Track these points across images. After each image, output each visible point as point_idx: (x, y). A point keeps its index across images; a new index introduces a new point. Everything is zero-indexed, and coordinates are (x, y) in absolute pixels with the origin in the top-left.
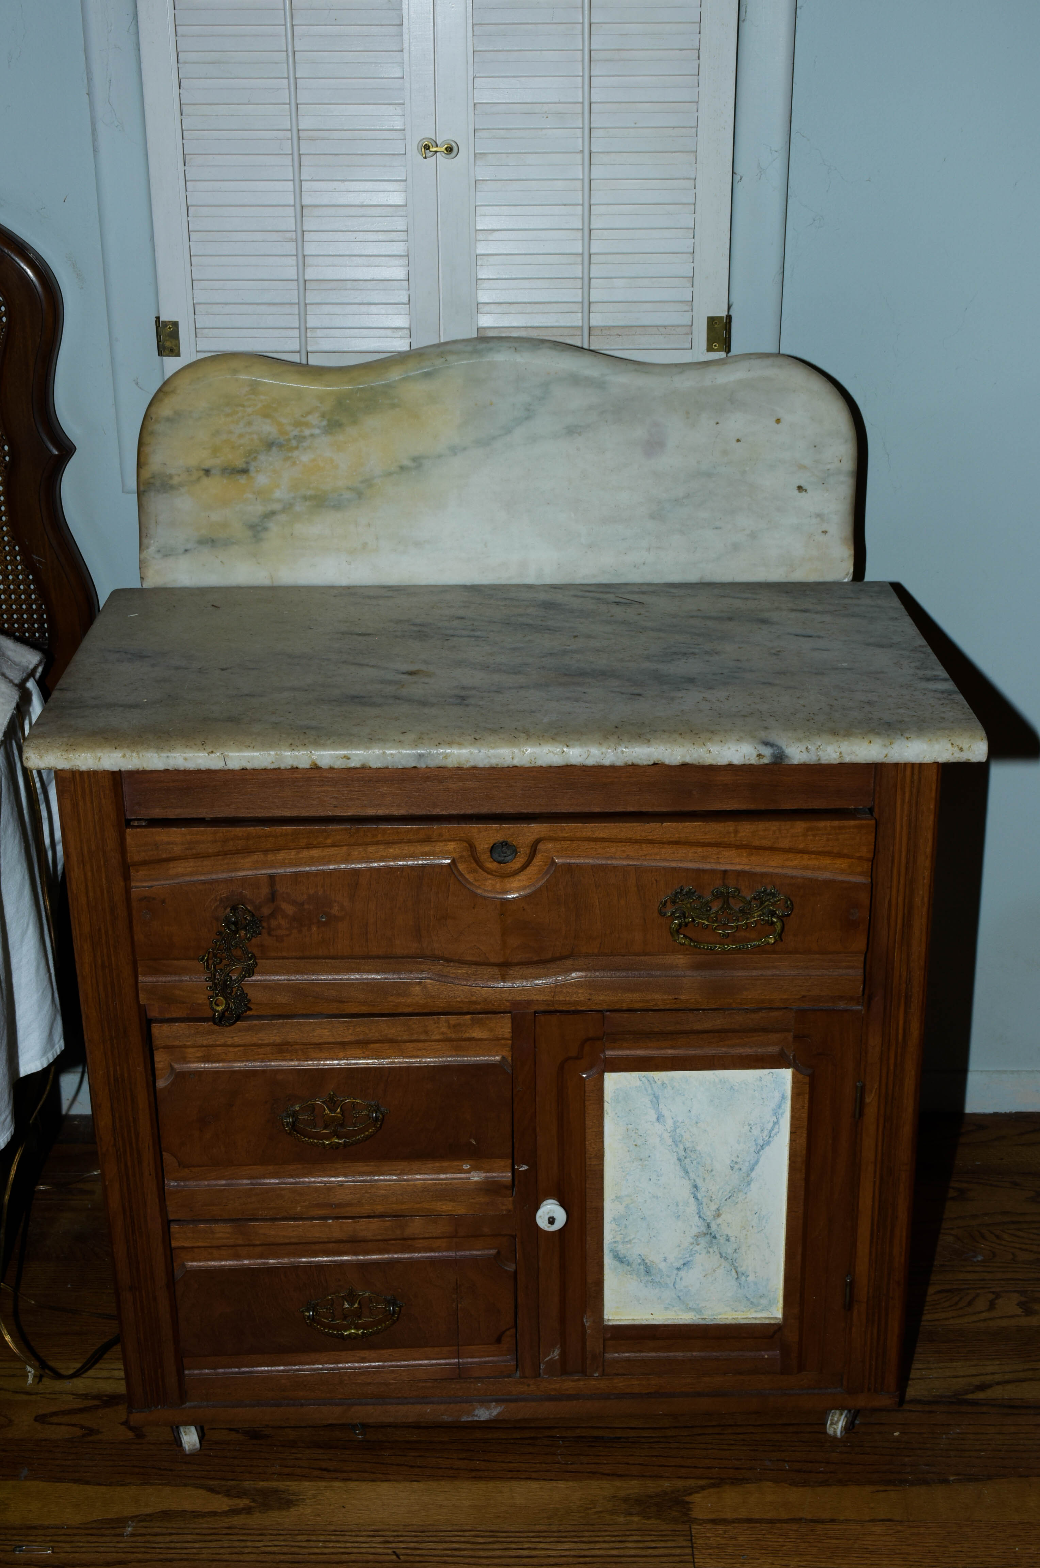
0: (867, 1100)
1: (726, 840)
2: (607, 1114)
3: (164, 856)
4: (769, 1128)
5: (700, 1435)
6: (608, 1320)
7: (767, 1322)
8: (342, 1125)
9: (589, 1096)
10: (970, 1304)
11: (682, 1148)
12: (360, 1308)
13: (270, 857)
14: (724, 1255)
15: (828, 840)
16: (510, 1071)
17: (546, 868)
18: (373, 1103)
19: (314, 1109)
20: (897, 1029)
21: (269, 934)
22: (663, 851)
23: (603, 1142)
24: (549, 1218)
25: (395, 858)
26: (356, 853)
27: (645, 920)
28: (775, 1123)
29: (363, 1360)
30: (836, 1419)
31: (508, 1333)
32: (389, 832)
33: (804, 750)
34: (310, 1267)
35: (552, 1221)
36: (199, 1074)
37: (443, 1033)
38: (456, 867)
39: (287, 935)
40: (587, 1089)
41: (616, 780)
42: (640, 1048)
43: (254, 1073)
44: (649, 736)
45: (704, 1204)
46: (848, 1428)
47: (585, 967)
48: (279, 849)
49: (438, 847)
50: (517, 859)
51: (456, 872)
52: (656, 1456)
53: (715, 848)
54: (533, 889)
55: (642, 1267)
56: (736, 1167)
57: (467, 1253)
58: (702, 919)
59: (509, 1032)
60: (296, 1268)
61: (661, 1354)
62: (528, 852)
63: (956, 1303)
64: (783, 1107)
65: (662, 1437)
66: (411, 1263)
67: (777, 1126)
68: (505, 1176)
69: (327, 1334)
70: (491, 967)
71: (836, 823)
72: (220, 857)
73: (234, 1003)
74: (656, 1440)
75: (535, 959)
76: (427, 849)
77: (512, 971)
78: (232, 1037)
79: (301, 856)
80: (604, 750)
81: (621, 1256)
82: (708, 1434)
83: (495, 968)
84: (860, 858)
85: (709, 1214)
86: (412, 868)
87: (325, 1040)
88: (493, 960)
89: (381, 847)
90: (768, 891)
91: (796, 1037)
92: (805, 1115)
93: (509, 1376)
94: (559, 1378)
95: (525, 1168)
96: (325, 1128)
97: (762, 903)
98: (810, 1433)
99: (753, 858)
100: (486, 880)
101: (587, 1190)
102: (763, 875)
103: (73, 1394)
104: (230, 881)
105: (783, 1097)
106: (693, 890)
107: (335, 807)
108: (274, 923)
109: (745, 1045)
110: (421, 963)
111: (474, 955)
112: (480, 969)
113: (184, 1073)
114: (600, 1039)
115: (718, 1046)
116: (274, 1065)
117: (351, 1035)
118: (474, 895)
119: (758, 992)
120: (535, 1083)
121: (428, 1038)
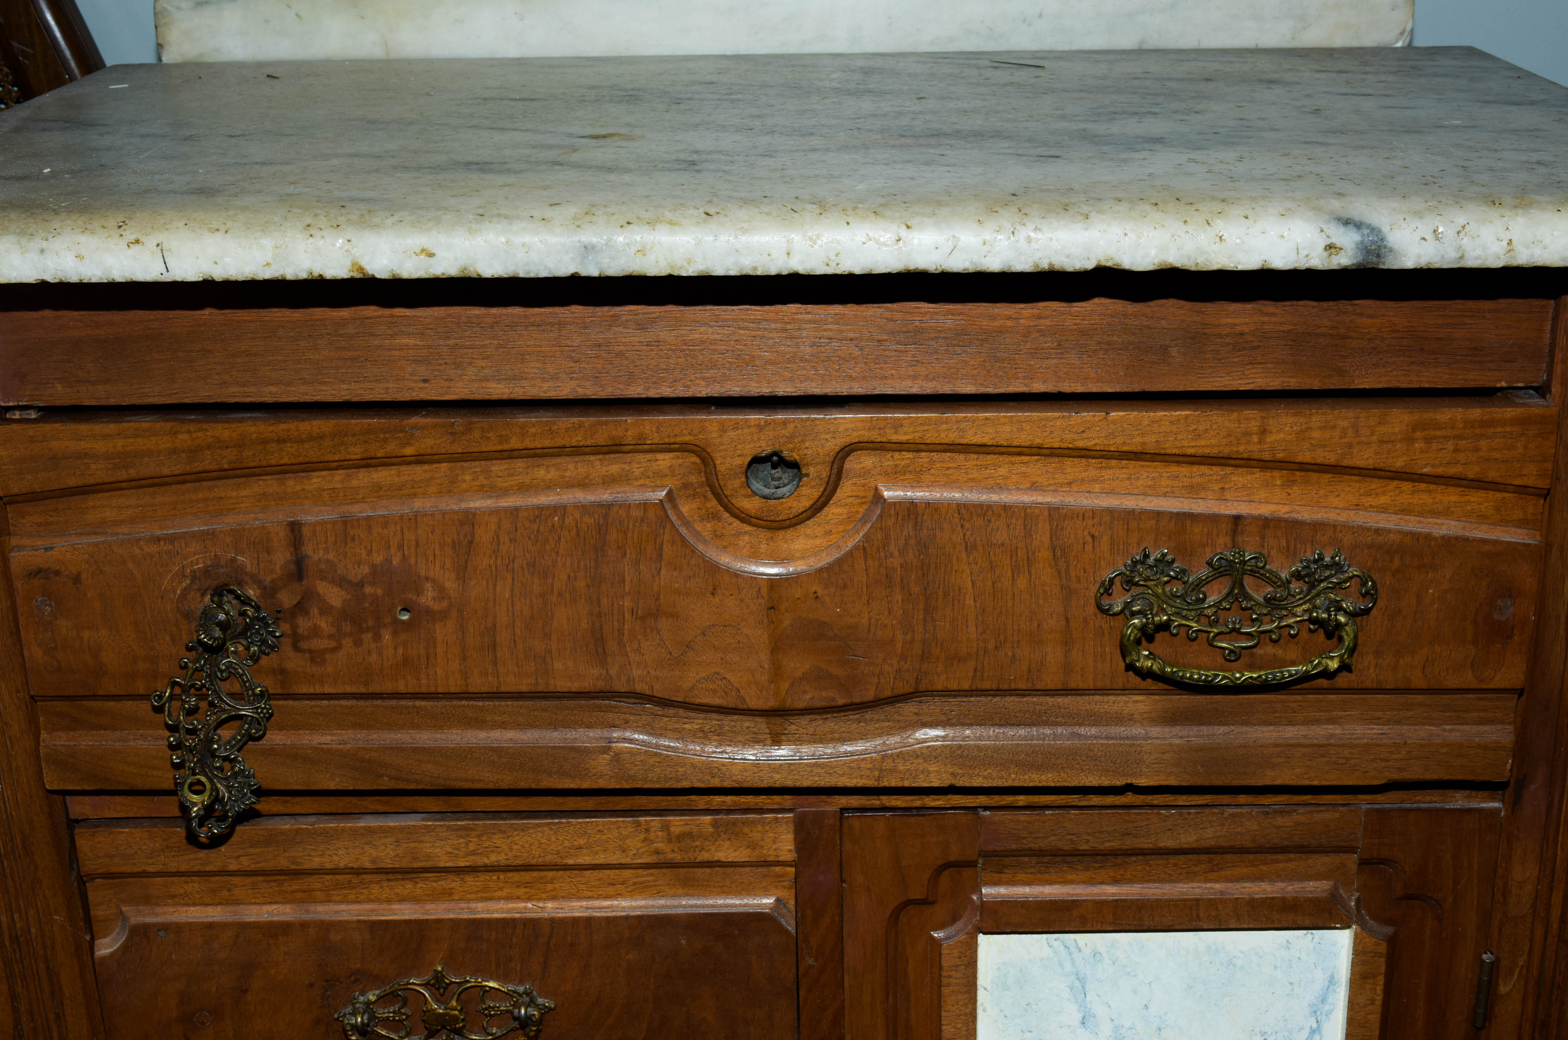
0: (1503, 989)
1: (1241, 448)
2: (984, 1010)
3: (72, 482)
9: (950, 977)
13: (292, 484)
15: (1456, 451)
16: (791, 929)
17: (862, 510)
18: (521, 989)
19: (406, 1000)
21: (296, 648)
22: (1107, 474)
25: (549, 486)
26: (468, 478)
27: (1067, 620)
28: (1313, 1032)
32: (533, 430)
33: (1429, 236)
36: (177, 928)
37: (657, 852)
38: (675, 507)
39: (334, 650)
40: (945, 963)
41: (1009, 323)
42: (1051, 883)
43: (284, 928)
44: (1085, 209)
47: (944, 718)
48: (308, 467)
49: (638, 464)
50: (804, 491)
51: (673, 518)
53: (1216, 469)
54: (837, 555)
58: (1187, 619)
59: (790, 851)
62: (825, 475)
64: (1330, 1000)
67: (1317, 1037)
70: (750, 718)
71: (1476, 413)
72: (189, 485)
73: (228, 787)
75: (841, 701)
76: (614, 469)
77: (794, 727)
78: (238, 857)
79: (355, 483)
80: (988, 236)
83: (759, 719)
84: (1522, 490)
86: (584, 509)
87: (422, 864)
88: (753, 704)
89: (520, 464)
90: (1327, 559)
91: (1363, 863)
92: (1375, 1018)
96: (428, 1037)
97: (1312, 586)
99: (1296, 490)
100: (738, 534)
102: (1317, 526)
104: (211, 535)
105: (1332, 981)
106: (1169, 558)
107: (425, 381)
108: (303, 624)
109: (1260, 878)
110: (610, 709)
111: (715, 691)
112: (728, 722)
113: (146, 927)
114: (972, 864)
115: (1207, 881)
116: (324, 912)
117: (474, 853)
118: (714, 568)
119: (1298, 771)
120: (842, 952)
121: (628, 860)
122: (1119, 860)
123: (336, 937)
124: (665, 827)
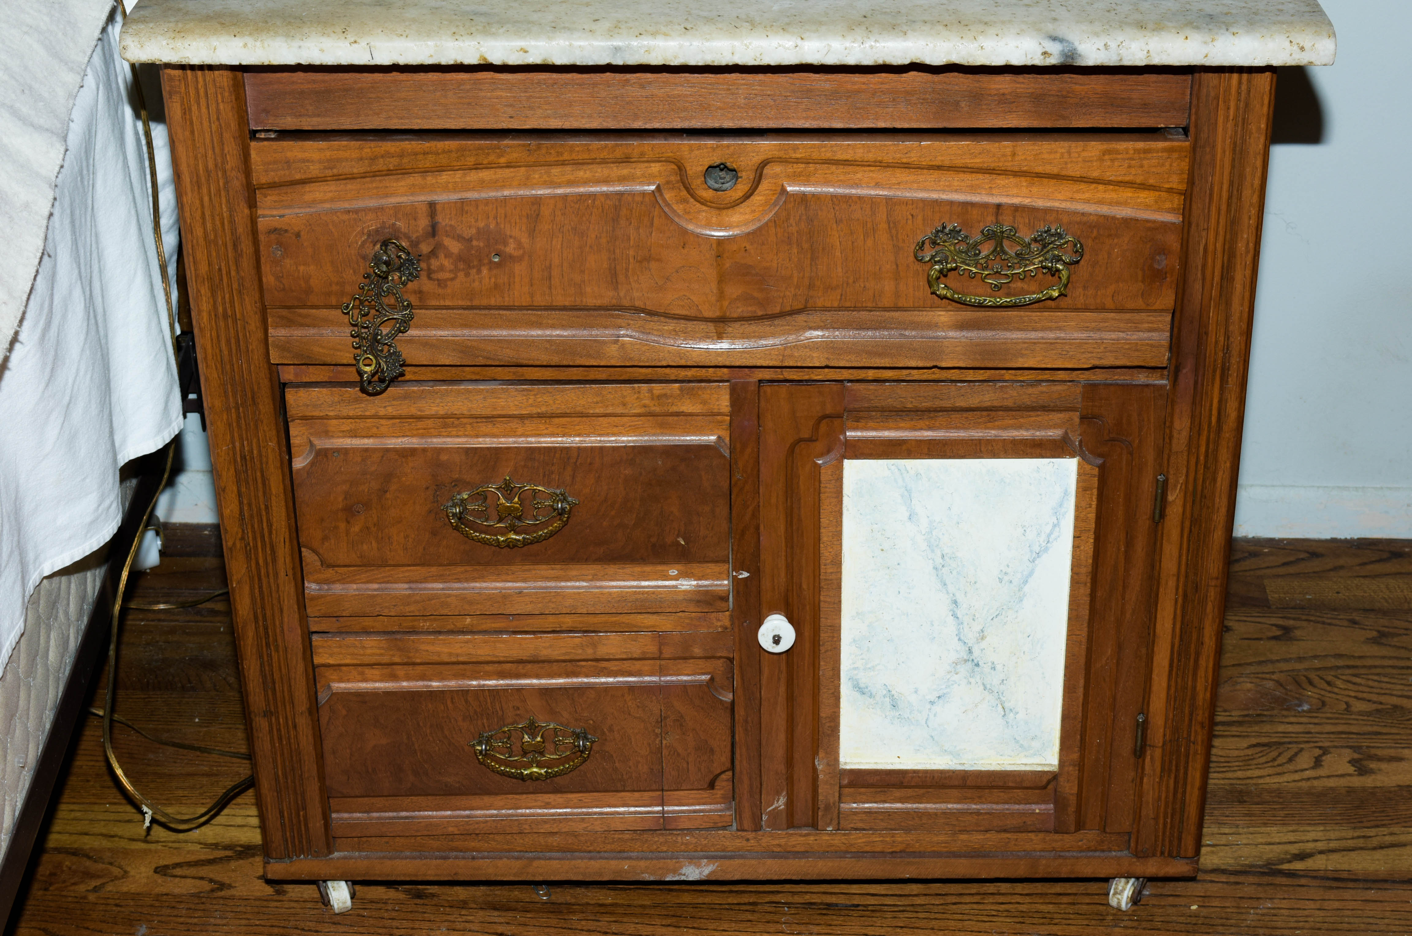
0: (1170, 498)
1: (1001, 164)
2: (847, 510)
3: (298, 177)
4: (1048, 531)
5: (954, 904)
6: (846, 763)
7: (1039, 769)
8: (519, 518)
9: (826, 487)
10: (1291, 760)
11: (940, 555)
12: (543, 742)
13: (430, 179)
14: (988, 687)
15: (1129, 167)
16: (727, 454)
17: (774, 198)
18: (558, 492)
19: (486, 498)
20: (1211, 410)
21: (429, 278)
22: (921, 178)
23: (841, 545)
24: (774, 637)
25: (586, 182)
26: (537, 176)
27: (897, 266)
28: (1054, 526)
29: (547, 806)
30: (1120, 888)
31: (723, 776)
32: (577, 149)
33: (1102, 47)
34: (481, 692)
35: (777, 640)
36: (345, 452)
37: (645, 406)
38: (661, 195)
39: (452, 279)
40: (823, 478)
41: (863, 86)
42: (889, 429)
43: (412, 452)
44: (905, 28)
45: (965, 624)
46: (1135, 900)
47: (822, 324)
48: (440, 169)
49: (639, 170)
50: (739, 186)
51: (660, 202)
52: (902, 927)
53: (987, 176)
54: (758, 225)
55: (887, 699)
56: (1006, 578)
57: (674, 678)
58: (969, 265)
59: (727, 406)
60: (464, 693)
61: (909, 806)
62: (752, 177)
63: (1274, 760)
64: (1065, 506)
65: (909, 905)
66: (606, 689)
67: (1057, 529)
68: (720, 585)
69: (503, 774)
70: (704, 323)
71: (1140, 145)
72: (368, 179)
73: (386, 362)
74: (901, 908)
75: (760, 313)
76: (625, 171)
77: (731, 329)
78: (384, 407)
79: (468, 179)
80: (848, 44)
81: (862, 685)
82: (966, 903)
83: (710, 324)
84: (1170, 190)
85: (970, 637)
86: (607, 195)
87: (499, 412)
88: (707, 314)
89: (569, 168)
90: (1053, 231)
91: (1082, 418)
92: (1092, 516)
93: (724, 828)
94: (784, 832)
95: (745, 575)
96: (500, 521)
97: (1044, 246)
98: (1088, 904)
99: (1035, 190)
100: (699, 212)
101: (822, 604)
102: (1047, 211)
103: (200, 843)
104: (381, 209)
105: (1066, 493)
106: (958, 229)
107: (511, 117)
108: (434, 263)
109: (1020, 427)
110: (618, 317)
111: (683, 306)
112: (690, 325)
113: (326, 450)
114: (840, 416)
115: (986, 428)
116: (437, 442)
117: (532, 405)
118: (685, 232)
119: (1038, 359)
120: (759, 471)
121: (626, 411)
122: (932, 415)
123: (444, 457)
124: (650, 391)
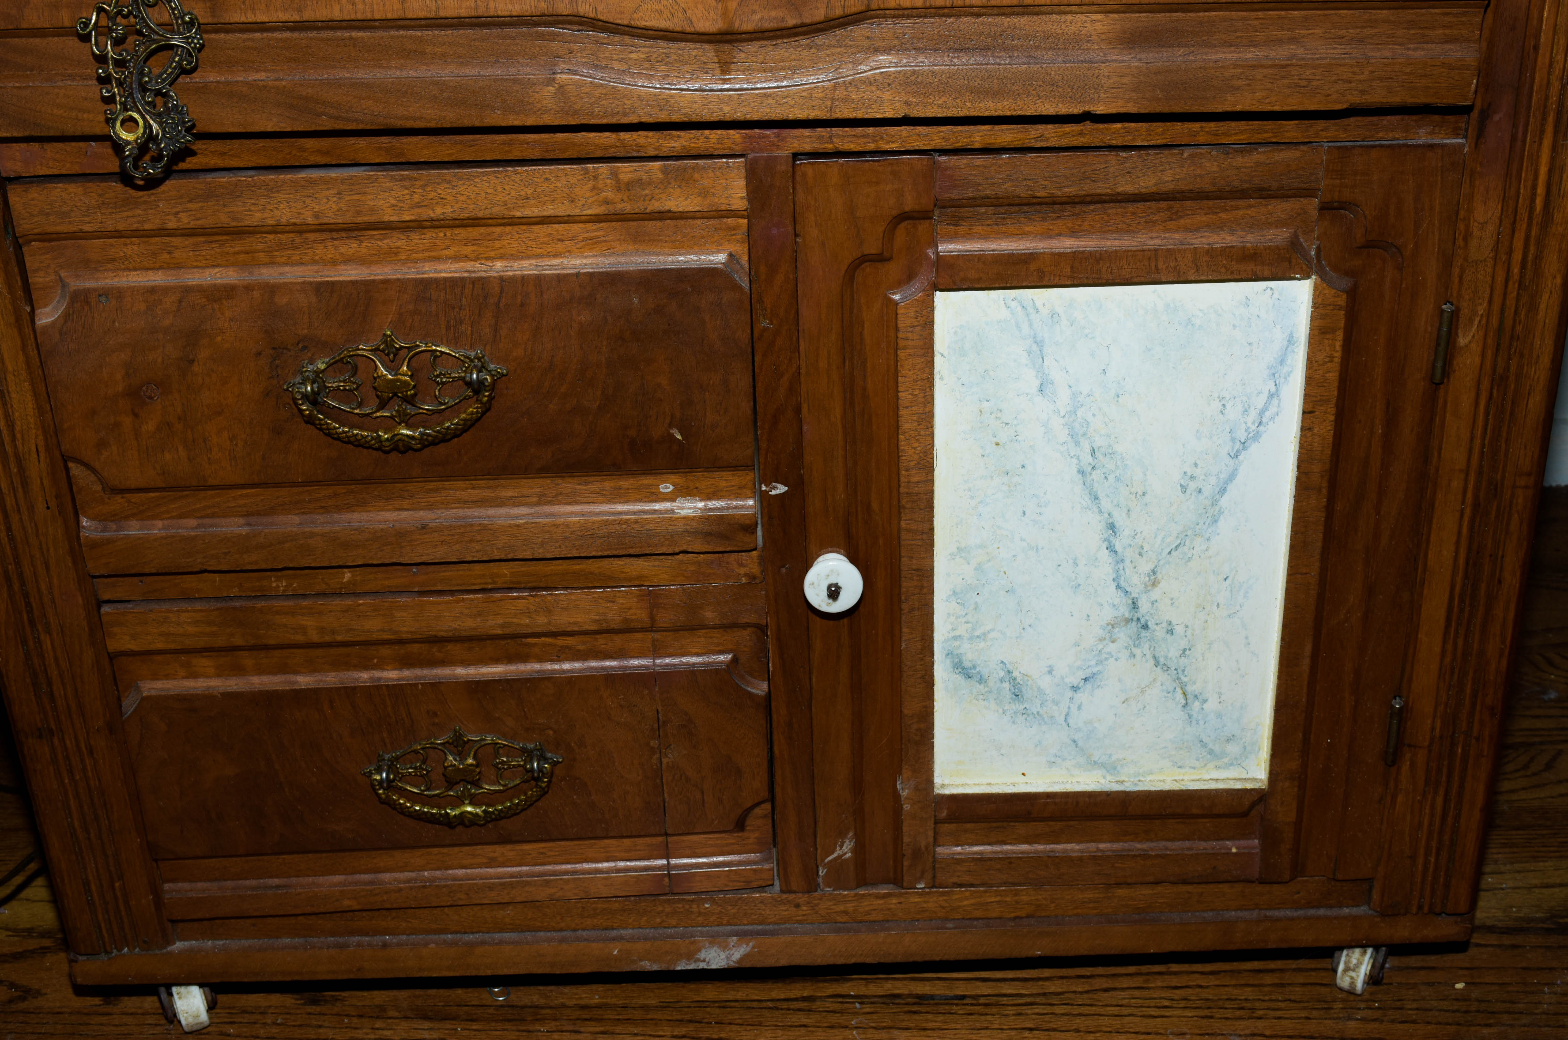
0: (1462, 341)
2: (941, 378)
4: (1260, 406)
5: (1106, 990)
6: (943, 786)
7: (1239, 786)
8: (410, 401)
9: (907, 339)
11: (1088, 450)
12: (477, 766)
14: (1162, 660)
16: (745, 284)
18: (472, 354)
19: (355, 370)
20: (1534, 187)
23: (932, 435)
24: (829, 587)
28: (1271, 396)
29: (492, 862)
30: (1354, 961)
31: (758, 811)
34: (374, 691)
35: (834, 592)
36: (119, 293)
37: (607, 202)
40: (901, 324)
42: (1008, 236)
43: (229, 291)
45: (1128, 562)
46: (1373, 980)
47: (896, 42)
52: (1031, 1029)
55: (1006, 685)
56: (1193, 485)
57: (676, 661)
59: (742, 198)
60: (349, 692)
61: (1040, 847)
63: (1526, 767)
64: (1289, 362)
65: (1038, 995)
66: (571, 681)
67: (1275, 401)
68: (742, 507)
69: (420, 817)
70: (698, 45)
73: (161, 124)
74: (1028, 1000)
75: (791, 22)
77: (743, 55)
78: (176, 214)
81: (967, 664)
82: (1123, 989)
83: (706, 46)
85: (1135, 580)
87: (366, 219)
88: (700, 27)
91: (1324, 208)
92: (1333, 376)
93: (761, 888)
94: (853, 892)
95: (781, 489)
96: (382, 406)
98: (1304, 985)
101: (903, 534)
105: (1291, 341)
109: (1219, 227)
110: (553, 37)
111: (660, 12)
112: (675, 48)
113: (87, 292)
114: (928, 216)
115: (1166, 230)
116: (268, 274)
117: (418, 205)
119: (1259, 95)
120: (797, 313)
121: (576, 212)
122: (1078, 209)
123: (282, 300)
124: (614, 175)
